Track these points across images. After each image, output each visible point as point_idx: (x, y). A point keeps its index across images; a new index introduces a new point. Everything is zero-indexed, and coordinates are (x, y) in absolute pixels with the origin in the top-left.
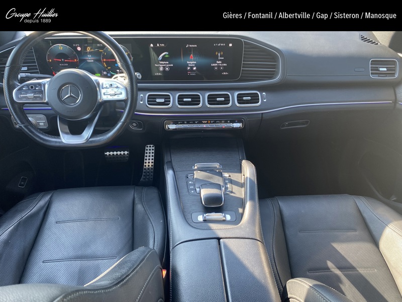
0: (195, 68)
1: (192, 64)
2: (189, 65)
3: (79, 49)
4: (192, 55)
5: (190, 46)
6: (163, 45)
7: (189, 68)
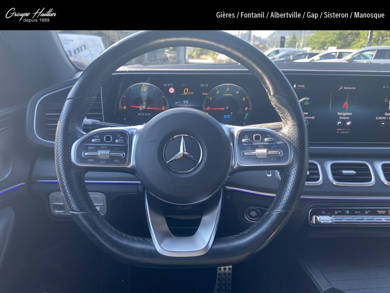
0: (349, 123)
1: (346, 116)
2: (341, 118)
3: (172, 90)
4: (346, 103)
5: (345, 88)
6: (303, 86)
7: (339, 123)
